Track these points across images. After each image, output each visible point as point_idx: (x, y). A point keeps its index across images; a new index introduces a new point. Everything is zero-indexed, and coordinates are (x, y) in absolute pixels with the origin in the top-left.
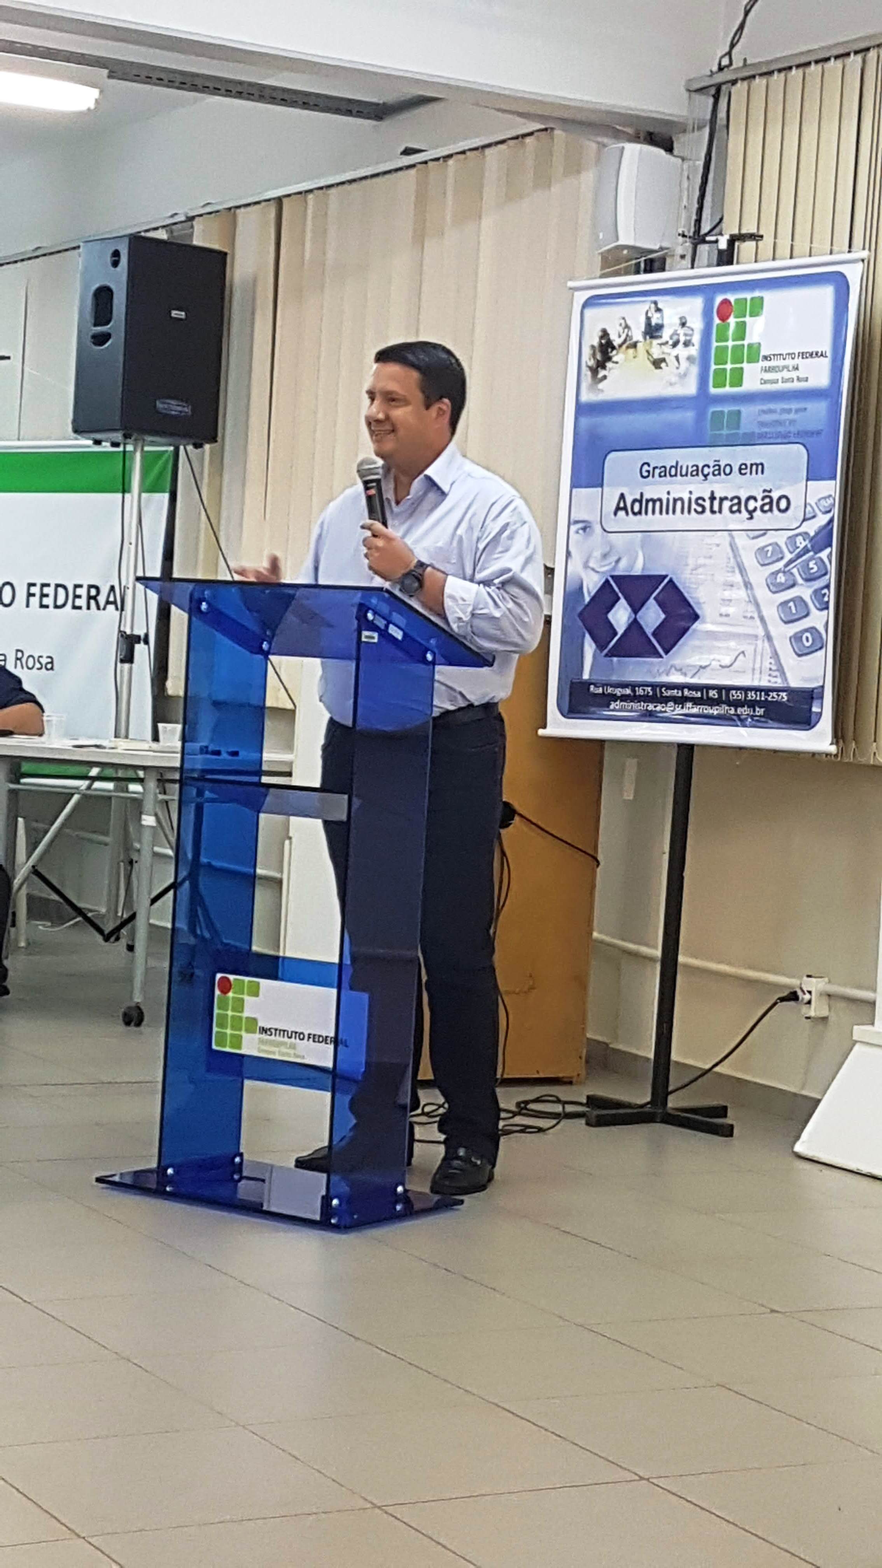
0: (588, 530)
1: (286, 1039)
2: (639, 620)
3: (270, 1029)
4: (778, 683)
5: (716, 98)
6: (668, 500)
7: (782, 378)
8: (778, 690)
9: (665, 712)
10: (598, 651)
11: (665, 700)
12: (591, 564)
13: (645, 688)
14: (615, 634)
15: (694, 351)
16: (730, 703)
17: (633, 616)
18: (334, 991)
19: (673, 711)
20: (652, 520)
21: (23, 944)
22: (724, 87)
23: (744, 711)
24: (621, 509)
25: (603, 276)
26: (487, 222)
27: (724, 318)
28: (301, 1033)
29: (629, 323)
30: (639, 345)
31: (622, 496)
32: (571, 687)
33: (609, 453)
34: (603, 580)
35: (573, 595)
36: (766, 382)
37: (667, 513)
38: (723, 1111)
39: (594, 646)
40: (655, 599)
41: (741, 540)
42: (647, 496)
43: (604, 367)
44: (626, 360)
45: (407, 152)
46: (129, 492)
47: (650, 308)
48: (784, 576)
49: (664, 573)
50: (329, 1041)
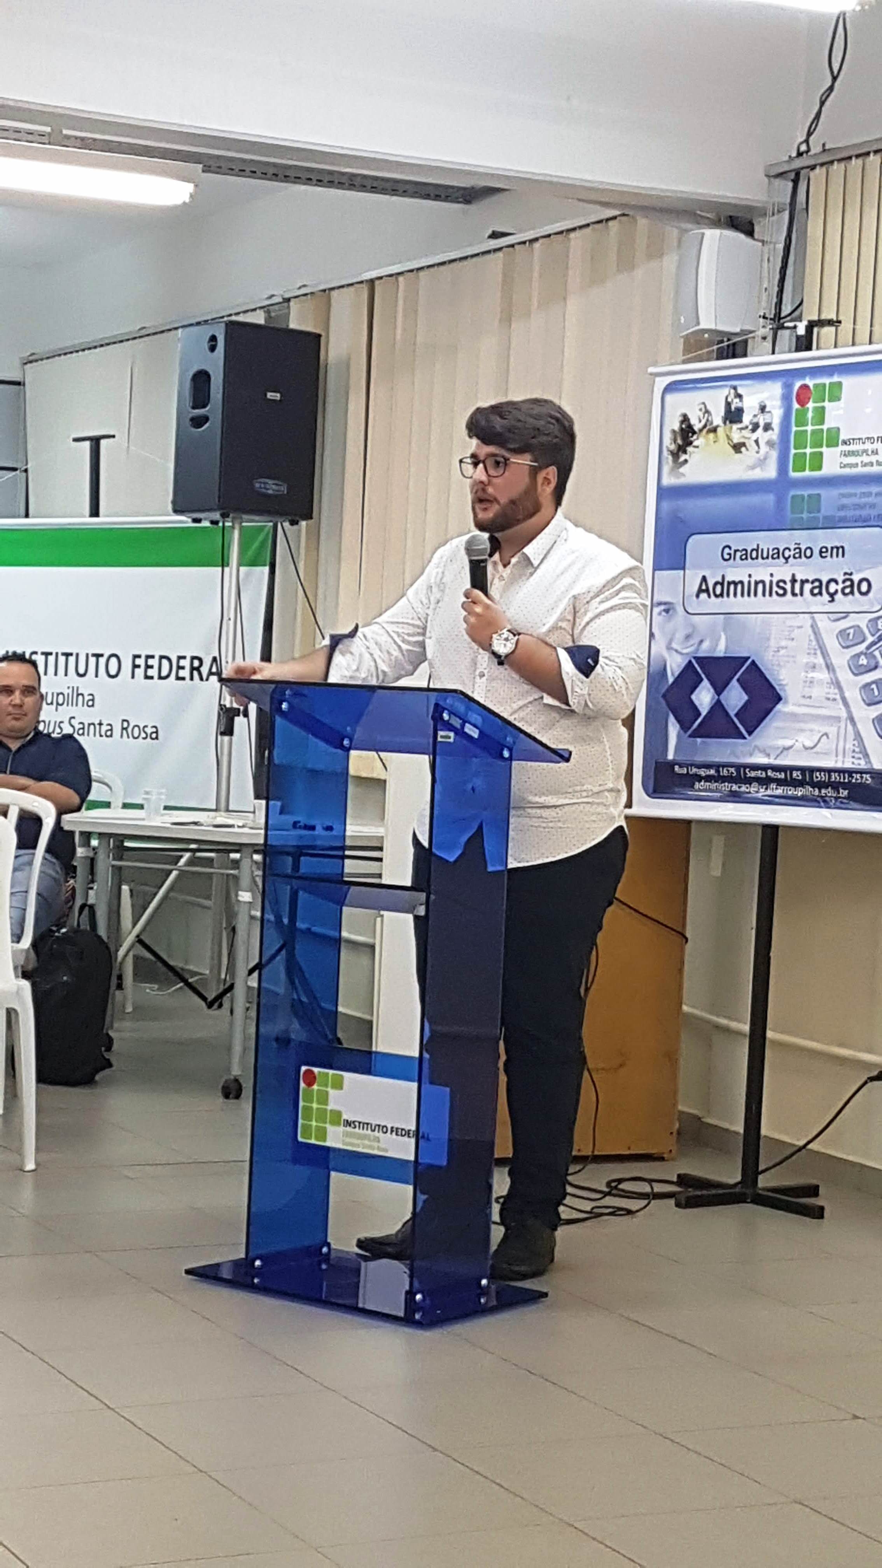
0: (671, 612)
1: (369, 1132)
2: (723, 702)
3: (354, 1122)
4: (862, 765)
5: (796, 182)
6: (749, 582)
7: (862, 462)
8: (861, 772)
9: (750, 793)
10: (682, 732)
11: (749, 781)
12: (674, 645)
13: (730, 769)
14: (699, 714)
15: (774, 435)
16: (814, 785)
17: (717, 697)
18: (415, 1085)
19: (757, 792)
20: (735, 603)
21: (129, 1009)
22: (803, 172)
23: (829, 792)
24: (703, 591)
25: (684, 362)
26: (573, 305)
27: (802, 401)
28: (383, 1127)
29: (709, 407)
30: (719, 429)
31: (704, 579)
32: (656, 768)
33: (689, 537)
34: (686, 661)
35: (656, 676)
36: (845, 466)
37: (749, 595)
38: (813, 1191)
39: (678, 726)
40: (738, 680)
41: (823, 622)
42: (729, 578)
43: (685, 452)
44: (707, 444)
45: (495, 235)
46: (228, 565)
47: (729, 393)
48: (866, 658)
49: (745, 655)
50: (411, 1135)
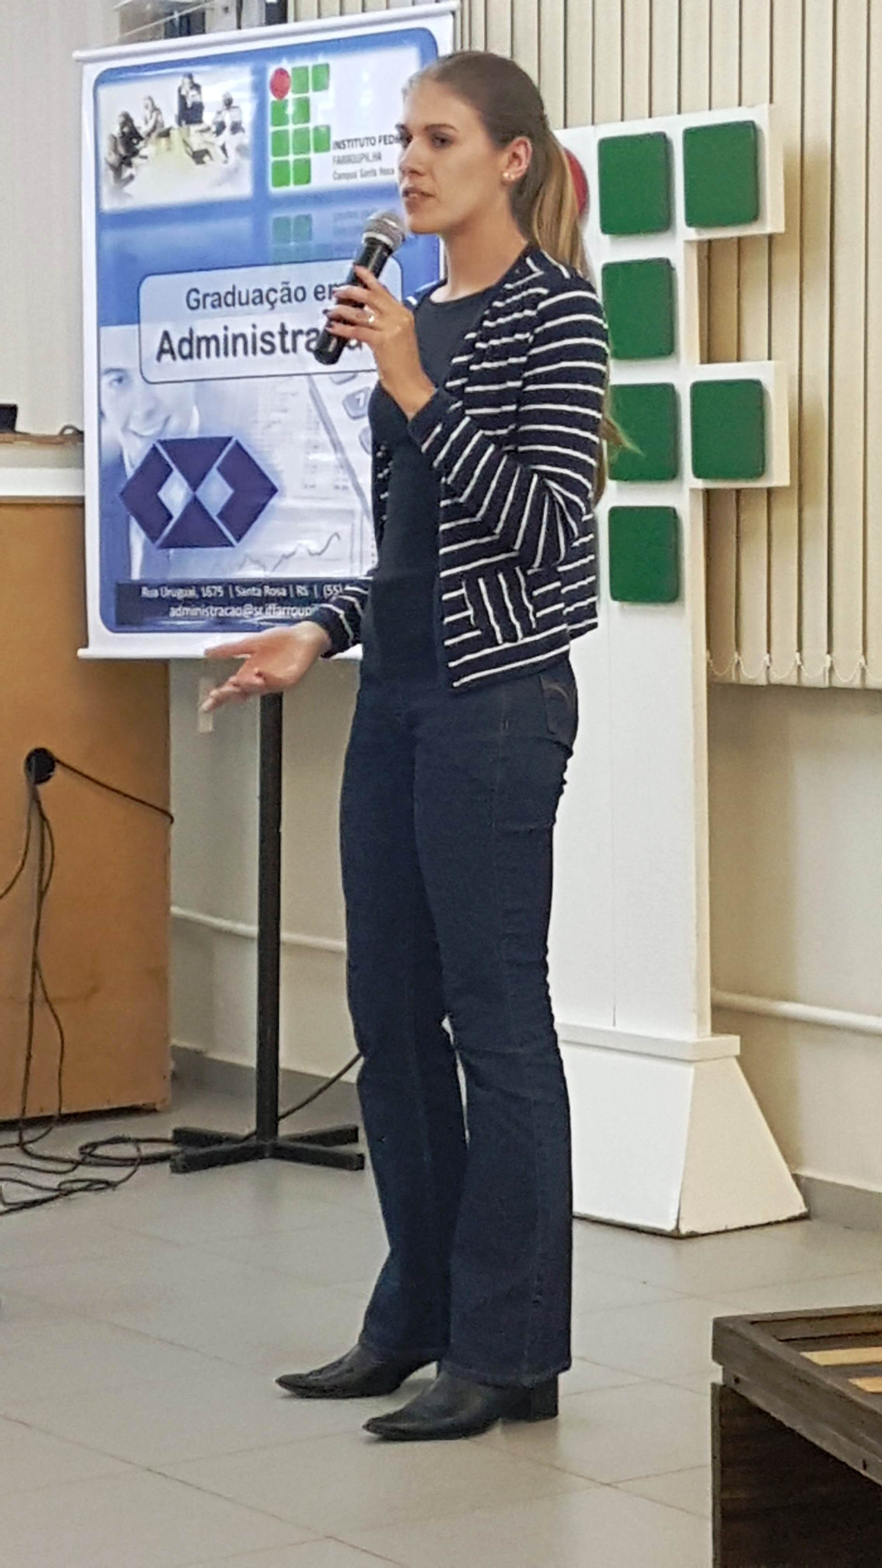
0: (124, 381)
2: (201, 499)
6: (226, 338)
7: (362, 171)
9: (242, 617)
10: (149, 541)
11: (241, 602)
12: (133, 427)
13: (214, 587)
14: (170, 517)
15: (246, 138)
17: (192, 493)
19: (252, 616)
20: (209, 366)
24: (166, 352)
25: (124, 42)
29: (157, 103)
30: (172, 132)
31: (166, 335)
32: (117, 592)
33: (144, 278)
34: (149, 447)
35: (111, 469)
36: (340, 177)
37: (226, 354)
38: (351, 1135)
39: (143, 534)
40: (219, 469)
41: (325, 387)
42: (199, 333)
49: (225, 434)
